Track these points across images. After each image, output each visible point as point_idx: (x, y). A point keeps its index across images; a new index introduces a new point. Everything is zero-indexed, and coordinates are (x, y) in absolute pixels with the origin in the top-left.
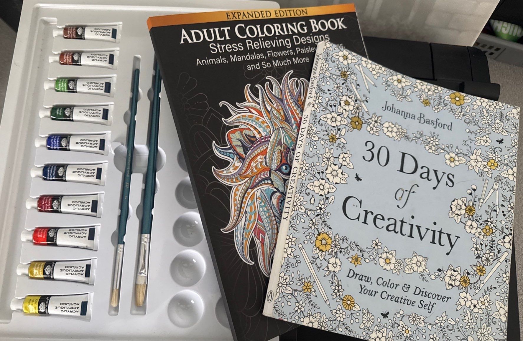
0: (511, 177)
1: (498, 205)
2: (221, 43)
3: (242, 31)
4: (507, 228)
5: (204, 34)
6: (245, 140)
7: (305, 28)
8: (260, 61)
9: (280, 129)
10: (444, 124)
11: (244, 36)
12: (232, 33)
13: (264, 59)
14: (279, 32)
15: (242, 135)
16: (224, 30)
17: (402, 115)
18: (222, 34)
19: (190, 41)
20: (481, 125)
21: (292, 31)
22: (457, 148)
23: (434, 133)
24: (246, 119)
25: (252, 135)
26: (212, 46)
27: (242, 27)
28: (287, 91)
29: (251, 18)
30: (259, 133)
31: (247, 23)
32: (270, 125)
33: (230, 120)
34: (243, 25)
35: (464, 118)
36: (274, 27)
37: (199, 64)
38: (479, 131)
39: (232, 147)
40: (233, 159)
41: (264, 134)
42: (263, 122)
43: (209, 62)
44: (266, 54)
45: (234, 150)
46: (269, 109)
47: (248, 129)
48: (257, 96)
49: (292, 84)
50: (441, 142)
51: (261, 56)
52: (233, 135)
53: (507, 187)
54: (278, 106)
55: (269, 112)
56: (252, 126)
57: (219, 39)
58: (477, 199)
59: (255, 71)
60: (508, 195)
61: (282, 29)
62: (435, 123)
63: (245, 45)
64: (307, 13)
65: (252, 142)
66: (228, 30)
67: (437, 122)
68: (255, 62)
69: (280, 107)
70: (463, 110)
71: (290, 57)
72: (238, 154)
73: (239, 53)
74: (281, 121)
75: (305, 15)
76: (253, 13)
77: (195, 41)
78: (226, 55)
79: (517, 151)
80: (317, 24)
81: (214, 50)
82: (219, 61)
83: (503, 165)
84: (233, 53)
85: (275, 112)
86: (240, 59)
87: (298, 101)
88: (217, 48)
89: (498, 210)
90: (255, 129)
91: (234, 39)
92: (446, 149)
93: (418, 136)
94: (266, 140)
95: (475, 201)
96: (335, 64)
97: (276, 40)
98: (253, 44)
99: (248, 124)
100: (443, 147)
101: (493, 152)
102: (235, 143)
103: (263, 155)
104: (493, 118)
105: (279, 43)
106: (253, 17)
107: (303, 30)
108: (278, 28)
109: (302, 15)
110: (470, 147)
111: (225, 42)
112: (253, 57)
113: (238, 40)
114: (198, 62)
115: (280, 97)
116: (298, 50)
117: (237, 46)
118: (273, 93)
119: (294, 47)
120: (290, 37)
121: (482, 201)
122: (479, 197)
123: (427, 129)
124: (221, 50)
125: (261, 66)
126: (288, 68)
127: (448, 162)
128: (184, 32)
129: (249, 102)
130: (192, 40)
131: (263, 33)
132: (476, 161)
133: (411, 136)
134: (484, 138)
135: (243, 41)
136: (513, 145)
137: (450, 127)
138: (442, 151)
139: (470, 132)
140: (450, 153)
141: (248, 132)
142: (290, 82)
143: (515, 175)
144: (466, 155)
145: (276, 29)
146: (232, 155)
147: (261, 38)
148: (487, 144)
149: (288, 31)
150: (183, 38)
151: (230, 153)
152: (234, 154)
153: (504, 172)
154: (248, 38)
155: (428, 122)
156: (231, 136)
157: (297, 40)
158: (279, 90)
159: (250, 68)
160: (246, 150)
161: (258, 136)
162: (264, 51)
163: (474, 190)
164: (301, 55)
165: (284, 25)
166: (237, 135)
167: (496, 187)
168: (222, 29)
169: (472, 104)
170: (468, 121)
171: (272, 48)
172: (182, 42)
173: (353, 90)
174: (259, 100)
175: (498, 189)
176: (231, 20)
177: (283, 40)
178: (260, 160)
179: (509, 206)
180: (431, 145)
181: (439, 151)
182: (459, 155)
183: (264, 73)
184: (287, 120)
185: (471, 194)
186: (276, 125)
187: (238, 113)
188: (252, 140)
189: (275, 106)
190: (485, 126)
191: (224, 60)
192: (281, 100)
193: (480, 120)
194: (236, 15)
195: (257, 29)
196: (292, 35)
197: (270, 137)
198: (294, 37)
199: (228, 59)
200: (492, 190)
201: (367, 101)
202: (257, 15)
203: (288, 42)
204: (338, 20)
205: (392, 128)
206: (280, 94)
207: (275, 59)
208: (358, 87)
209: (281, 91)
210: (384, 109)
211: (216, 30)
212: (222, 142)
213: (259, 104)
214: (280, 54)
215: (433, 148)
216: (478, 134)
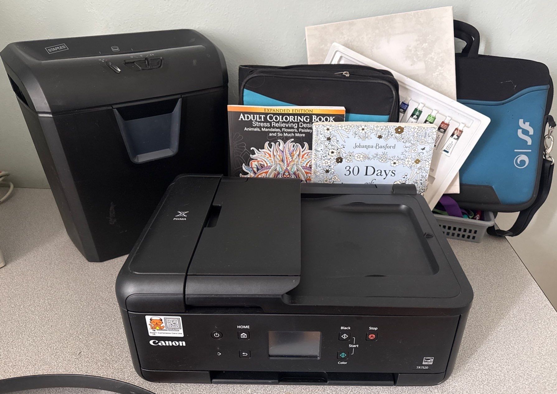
0: (427, 166)
1: (419, 180)
2: (259, 122)
3: (271, 118)
4: (422, 190)
5: (251, 117)
6: (259, 166)
7: (308, 120)
8: (277, 132)
9: (278, 164)
10: (391, 146)
11: (271, 120)
12: (265, 118)
13: (279, 132)
14: (292, 120)
15: (258, 163)
16: (261, 117)
17: (365, 147)
18: (260, 118)
19: (244, 119)
20: (412, 142)
21: (300, 120)
22: (398, 157)
23: (384, 152)
24: (262, 157)
25: (263, 164)
26: (254, 123)
27: (271, 116)
28: (287, 148)
29: (277, 112)
30: (267, 164)
31: (274, 114)
32: (273, 161)
33: (254, 156)
34: (272, 115)
35: (403, 140)
36: (290, 117)
37: (246, 130)
38: (411, 146)
39: (251, 168)
40: (251, 172)
41: (269, 165)
42: (270, 160)
43: (250, 129)
44: (281, 129)
45: (253, 169)
46: (275, 154)
47: (262, 161)
48: (271, 148)
49: (291, 146)
50: (388, 156)
51: (279, 130)
52: (254, 162)
53: (424, 171)
54: (280, 154)
55: (275, 156)
56: (264, 160)
57: (258, 120)
58: (407, 180)
59: (273, 137)
60: (424, 175)
61: (294, 119)
62: (385, 147)
63: (271, 124)
64: (312, 112)
65: (262, 167)
66: (264, 117)
67: (386, 146)
68: (274, 132)
69: (281, 155)
70: (403, 136)
71: (294, 133)
72: (254, 171)
73: (267, 128)
74: (279, 161)
75: (311, 113)
76: (280, 110)
77: (246, 119)
78: (260, 127)
79: (432, 152)
80: (317, 118)
81: (254, 125)
82: (256, 130)
83: (423, 161)
84: (264, 127)
85: (278, 156)
86: (267, 130)
87: (291, 154)
88: (256, 124)
89: (418, 182)
90: (265, 162)
91: (266, 121)
92: (392, 159)
93: (375, 156)
94: (269, 167)
95: (406, 181)
96: (323, 135)
97: (289, 123)
98: (275, 124)
99: (262, 159)
100: (390, 158)
101: (418, 155)
102: (254, 166)
103: (266, 173)
104: (420, 137)
105: (290, 125)
106: (279, 112)
107: (307, 120)
108: (292, 118)
109: (309, 113)
110: (405, 155)
111: (261, 122)
112: (274, 130)
113: (267, 121)
114: (246, 129)
115: (282, 150)
116: (300, 130)
117: (267, 124)
118: (279, 148)
119: (298, 129)
120: (298, 123)
121: (410, 180)
122: (409, 178)
123: (380, 151)
124: (258, 125)
125: (277, 135)
126: (292, 138)
127: (393, 165)
128: (242, 115)
129: (266, 150)
130: (245, 119)
131: (282, 119)
132: (408, 161)
133: (371, 157)
134: (414, 149)
135: (271, 123)
136: (431, 149)
137: (394, 147)
138: (389, 160)
139: (406, 147)
140: (394, 160)
141: (261, 163)
142: (290, 144)
143: (430, 165)
144: (403, 159)
145: (291, 119)
146: (251, 171)
147: (281, 122)
148: (416, 151)
149: (297, 120)
150: (241, 118)
151: (250, 170)
152: (252, 170)
153: (424, 164)
154: (274, 121)
155: (381, 147)
156: (253, 163)
157: (301, 125)
158: (283, 147)
159: (271, 135)
160: (258, 169)
161: (266, 165)
162: (281, 128)
163: (406, 175)
164: (301, 133)
165: (296, 117)
166: (256, 163)
167: (418, 172)
168: (260, 116)
169: (408, 131)
170: (405, 141)
171: (286, 128)
172: (240, 119)
173: (335, 145)
174: (272, 150)
175: (419, 173)
176: (267, 112)
177: (293, 124)
178: (264, 175)
179: (425, 180)
180: (382, 159)
181: (387, 161)
182: (398, 160)
183: (278, 138)
184: (283, 161)
185: (404, 178)
186: (276, 162)
187: (259, 154)
188: (262, 166)
189: (279, 154)
190: (415, 142)
191: (259, 130)
192: (283, 152)
193: (413, 139)
194: (270, 110)
195: (279, 118)
196: (299, 122)
197: (272, 167)
198: (300, 123)
199: (261, 129)
200: (416, 174)
201: (344, 147)
202: (282, 111)
203: (296, 125)
204: (331, 117)
205: (360, 156)
206: (283, 149)
207: (286, 132)
208: (338, 142)
209: (284, 147)
210: (354, 148)
211: (258, 116)
212: (248, 165)
213: (270, 151)
214: (289, 130)
215: (384, 160)
216: (410, 148)
